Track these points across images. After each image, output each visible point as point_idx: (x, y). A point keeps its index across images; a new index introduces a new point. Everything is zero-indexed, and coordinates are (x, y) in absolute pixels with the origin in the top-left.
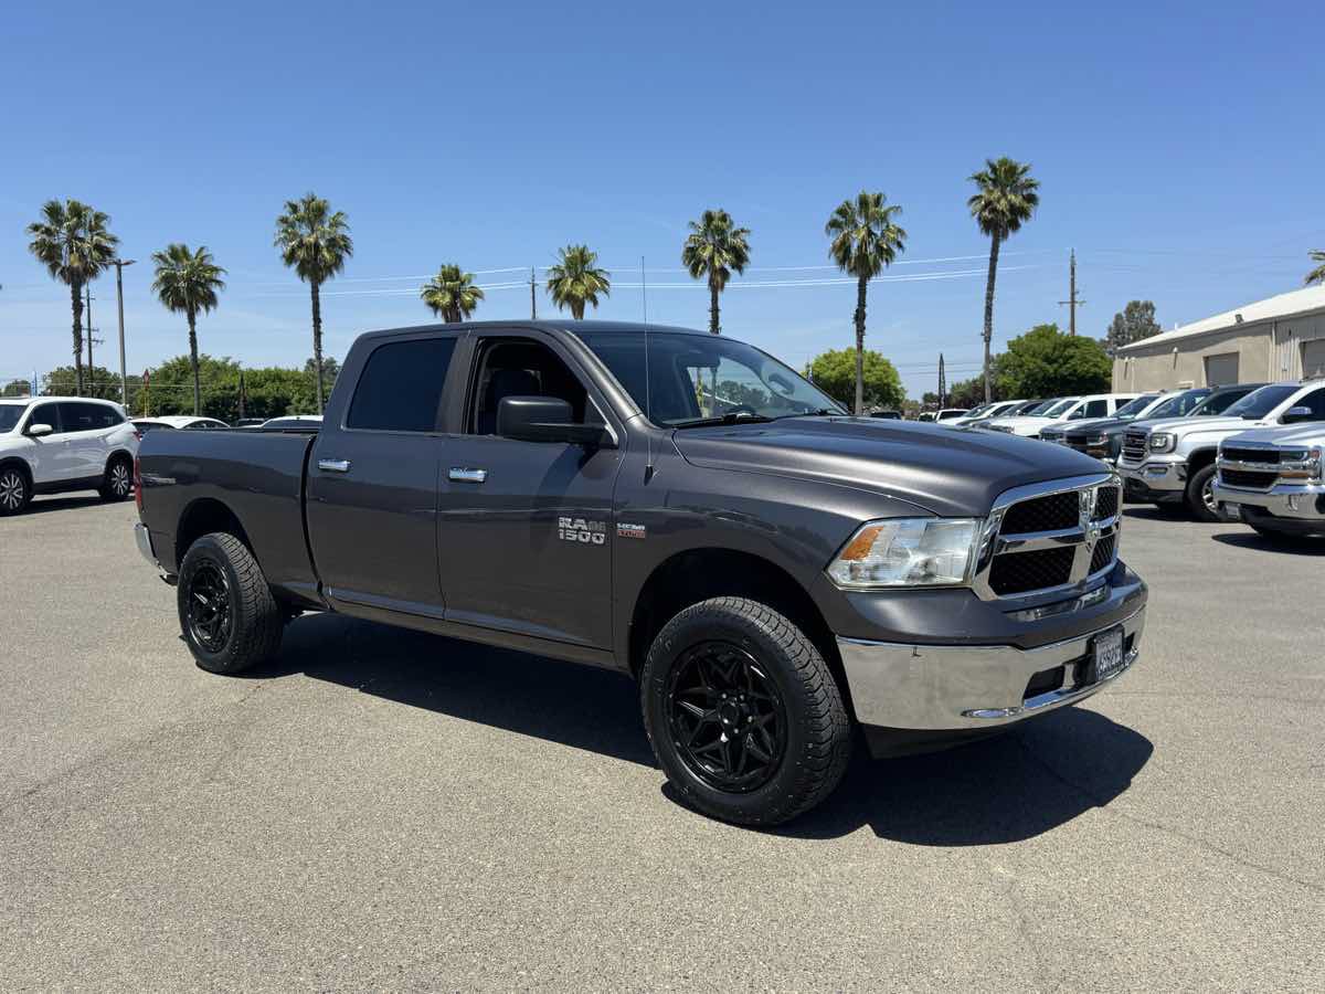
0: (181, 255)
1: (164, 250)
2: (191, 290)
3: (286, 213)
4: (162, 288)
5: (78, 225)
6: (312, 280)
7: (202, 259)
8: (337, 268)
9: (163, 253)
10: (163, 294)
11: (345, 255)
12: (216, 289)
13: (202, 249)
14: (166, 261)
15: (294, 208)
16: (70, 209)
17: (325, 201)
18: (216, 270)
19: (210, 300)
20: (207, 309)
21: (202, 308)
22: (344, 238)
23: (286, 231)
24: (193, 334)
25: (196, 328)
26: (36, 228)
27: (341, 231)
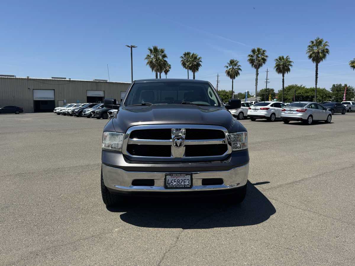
0: (282, 58)
1: (277, 58)
2: (283, 68)
3: (311, 44)
4: (277, 67)
5: (259, 54)
6: (316, 62)
7: (287, 59)
8: (324, 58)
9: (277, 59)
10: (277, 69)
11: (327, 54)
12: (290, 67)
13: (287, 57)
14: (278, 61)
15: (313, 42)
16: (257, 50)
17: (322, 39)
18: (291, 62)
19: (288, 70)
20: (287, 73)
21: (286, 73)
22: (327, 49)
23: (309, 49)
24: (283, 79)
25: (284, 78)
26: (249, 56)
27: (326, 47)
